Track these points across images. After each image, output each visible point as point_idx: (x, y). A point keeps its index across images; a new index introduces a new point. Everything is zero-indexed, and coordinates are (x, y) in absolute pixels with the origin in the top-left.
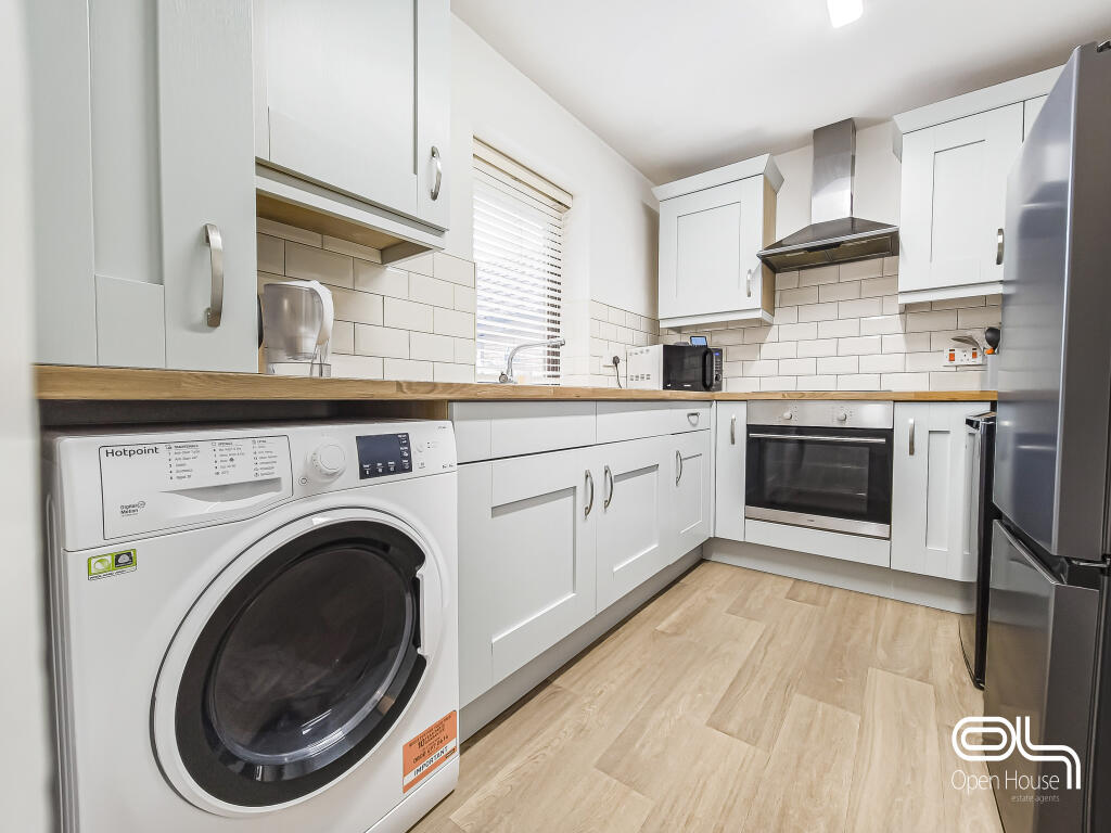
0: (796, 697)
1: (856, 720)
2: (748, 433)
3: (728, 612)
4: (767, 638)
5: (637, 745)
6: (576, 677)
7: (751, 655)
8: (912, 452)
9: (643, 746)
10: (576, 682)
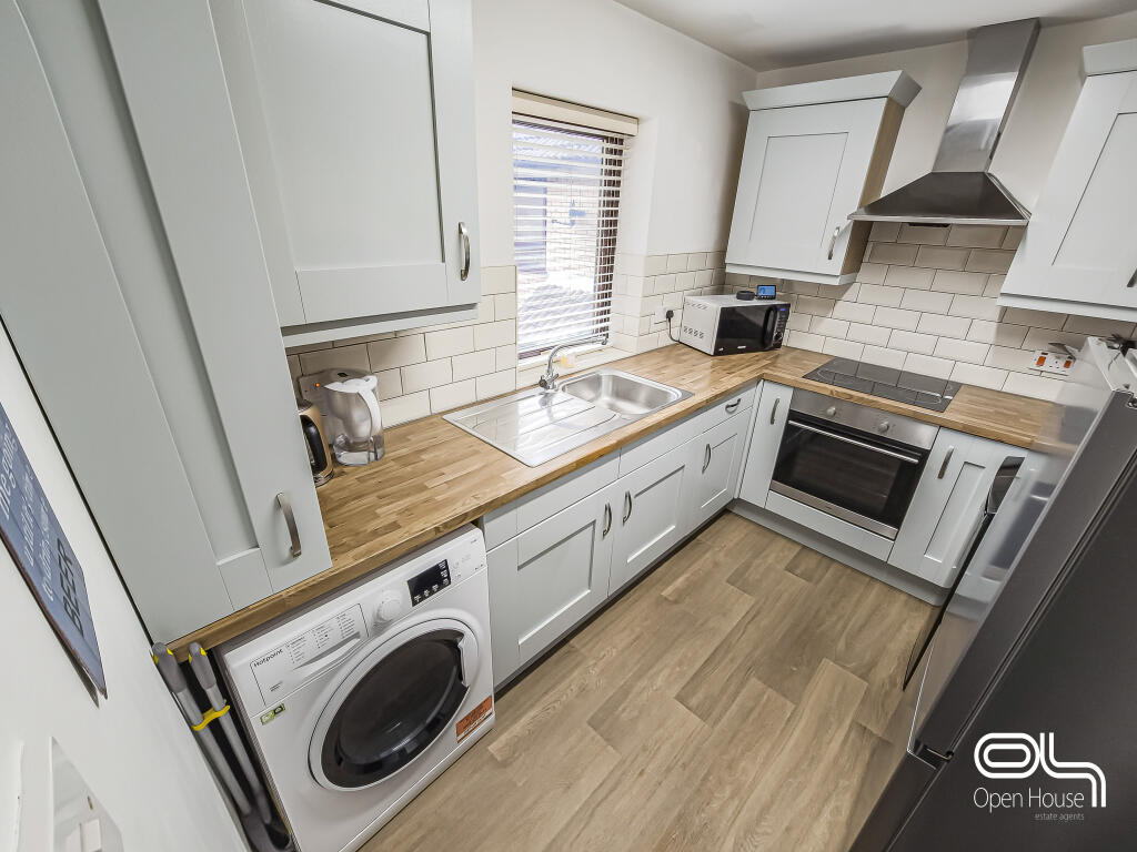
0: (754, 681)
1: (790, 706)
2: (789, 419)
3: (728, 581)
4: (752, 614)
5: (620, 709)
6: (589, 637)
7: (731, 634)
8: (941, 475)
9: (624, 710)
10: (587, 643)
